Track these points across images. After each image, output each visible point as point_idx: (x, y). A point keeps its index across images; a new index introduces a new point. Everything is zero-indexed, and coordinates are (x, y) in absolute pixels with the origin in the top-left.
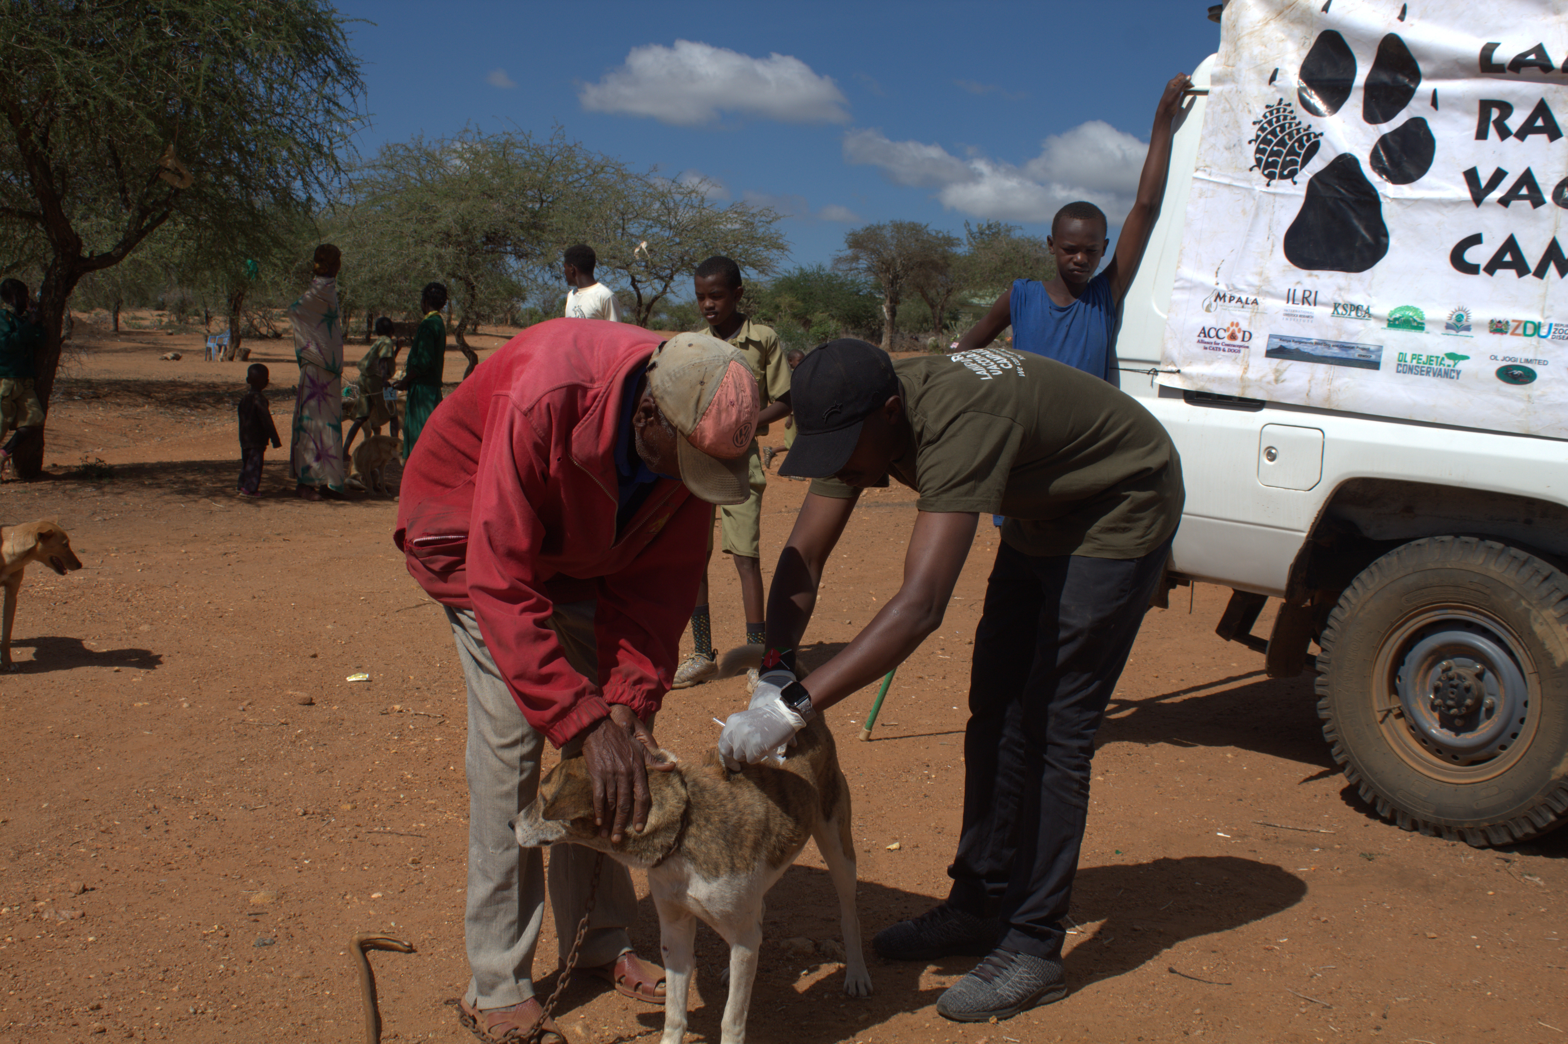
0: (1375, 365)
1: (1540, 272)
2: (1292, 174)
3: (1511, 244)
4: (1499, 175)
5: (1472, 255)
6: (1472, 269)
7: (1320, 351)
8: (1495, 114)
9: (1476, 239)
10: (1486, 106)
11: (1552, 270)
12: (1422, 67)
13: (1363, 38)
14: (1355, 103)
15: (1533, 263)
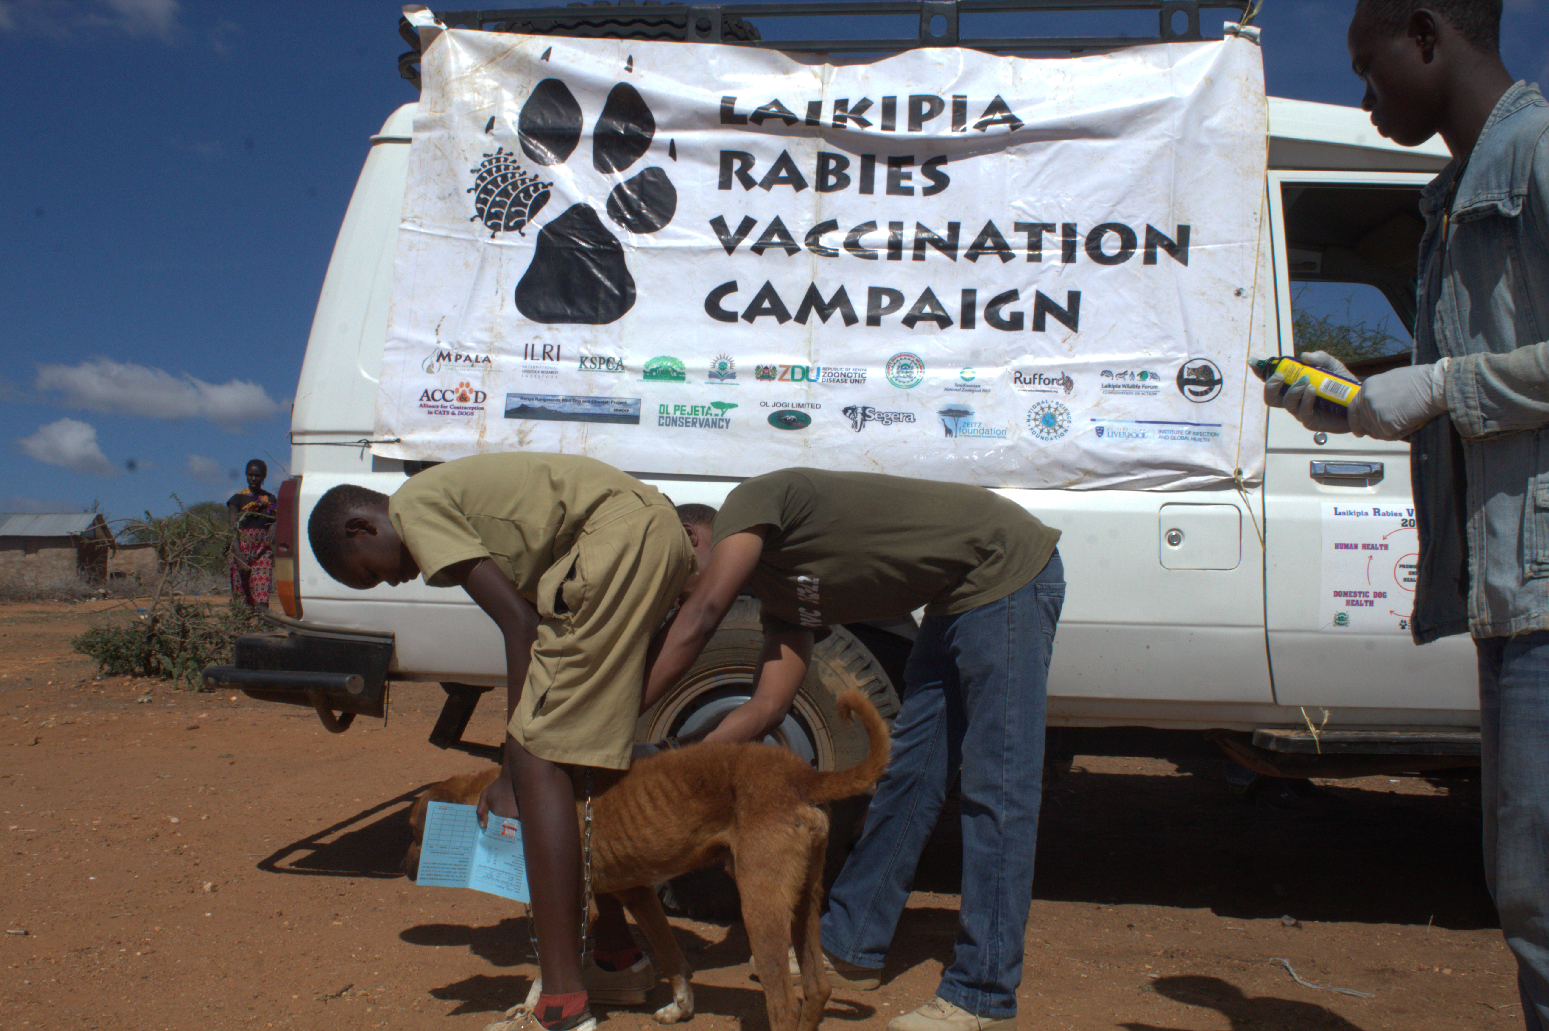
0: (634, 419)
1: (802, 317)
2: (519, 226)
3: (768, 291)
4: (748, 224)
5: (727, 303)
6: (731, 317)
7: (569, 408)
8: (737, 164)
9: (730, 287)
10: (727, 157)
11: (814, 314)
12: (658, 117)
13: (591, 87)
14: (584, 152)
15: (793, 307)
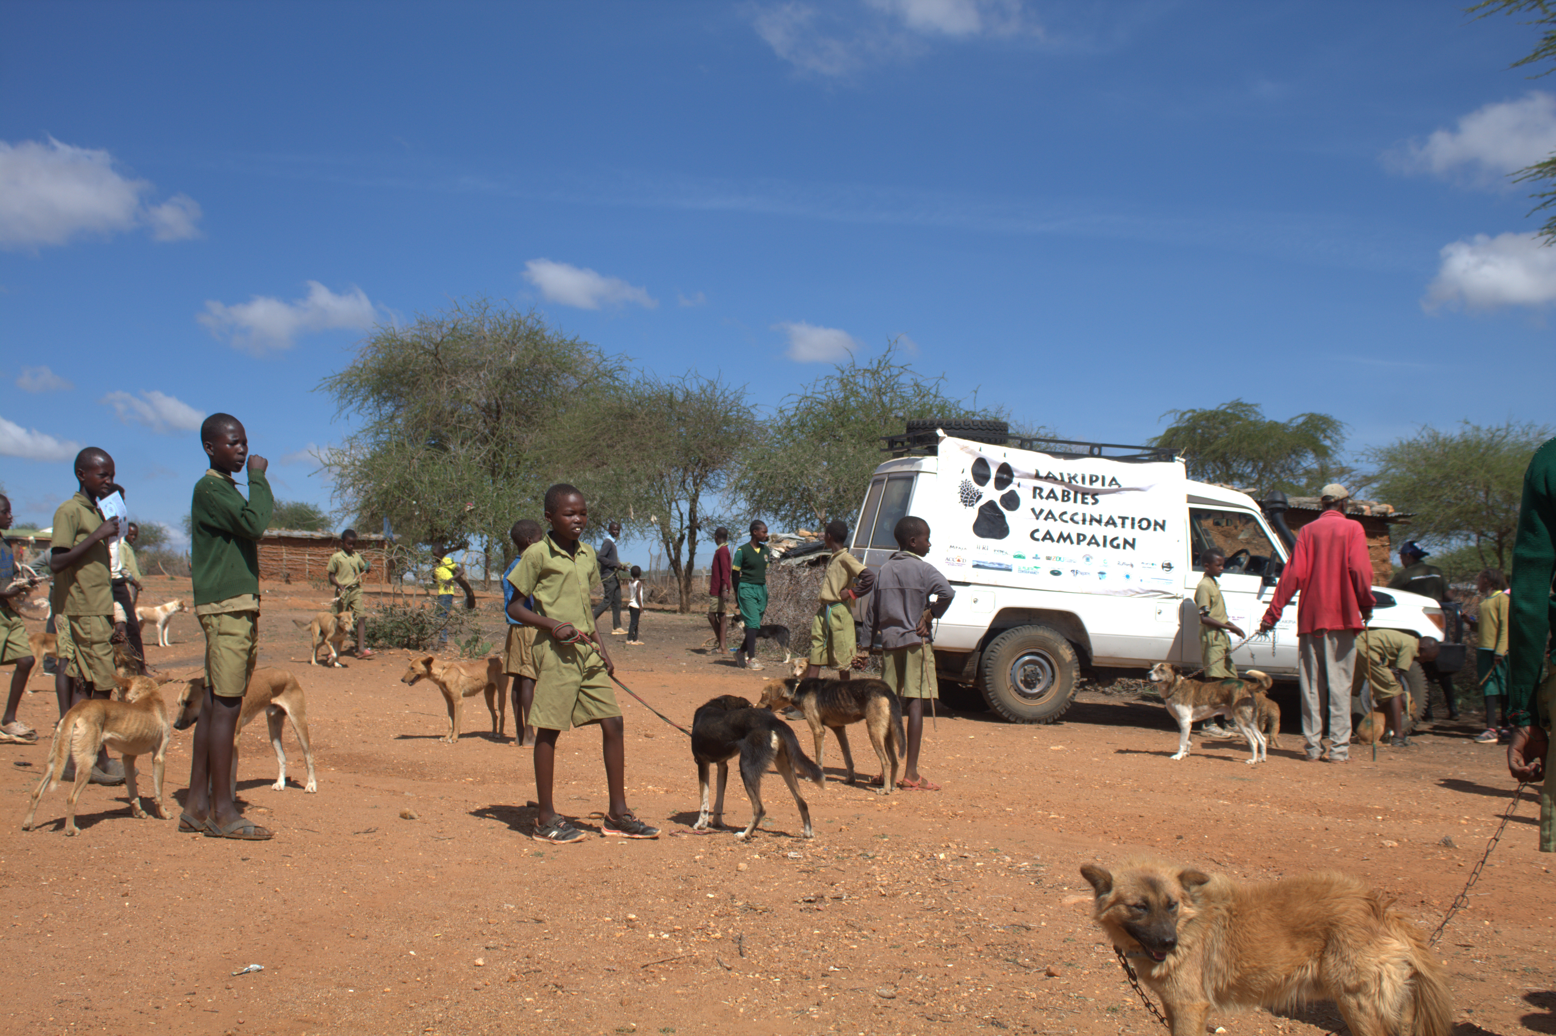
0: (1010, 570)
1: (1058, 541)
2: (973, 505)
3: (1048, 533)
4: (1042, 511)
5: (1036, 535)
6: (1037, 540)
7: (991, 566)
8: (1038, 491)
9: (1037, 530)
10: (1035, 488)
11: (1062, 540)
12: (1014, 474)
13: (993, 461)
14: (991, 482)
15: (1056, 538)
